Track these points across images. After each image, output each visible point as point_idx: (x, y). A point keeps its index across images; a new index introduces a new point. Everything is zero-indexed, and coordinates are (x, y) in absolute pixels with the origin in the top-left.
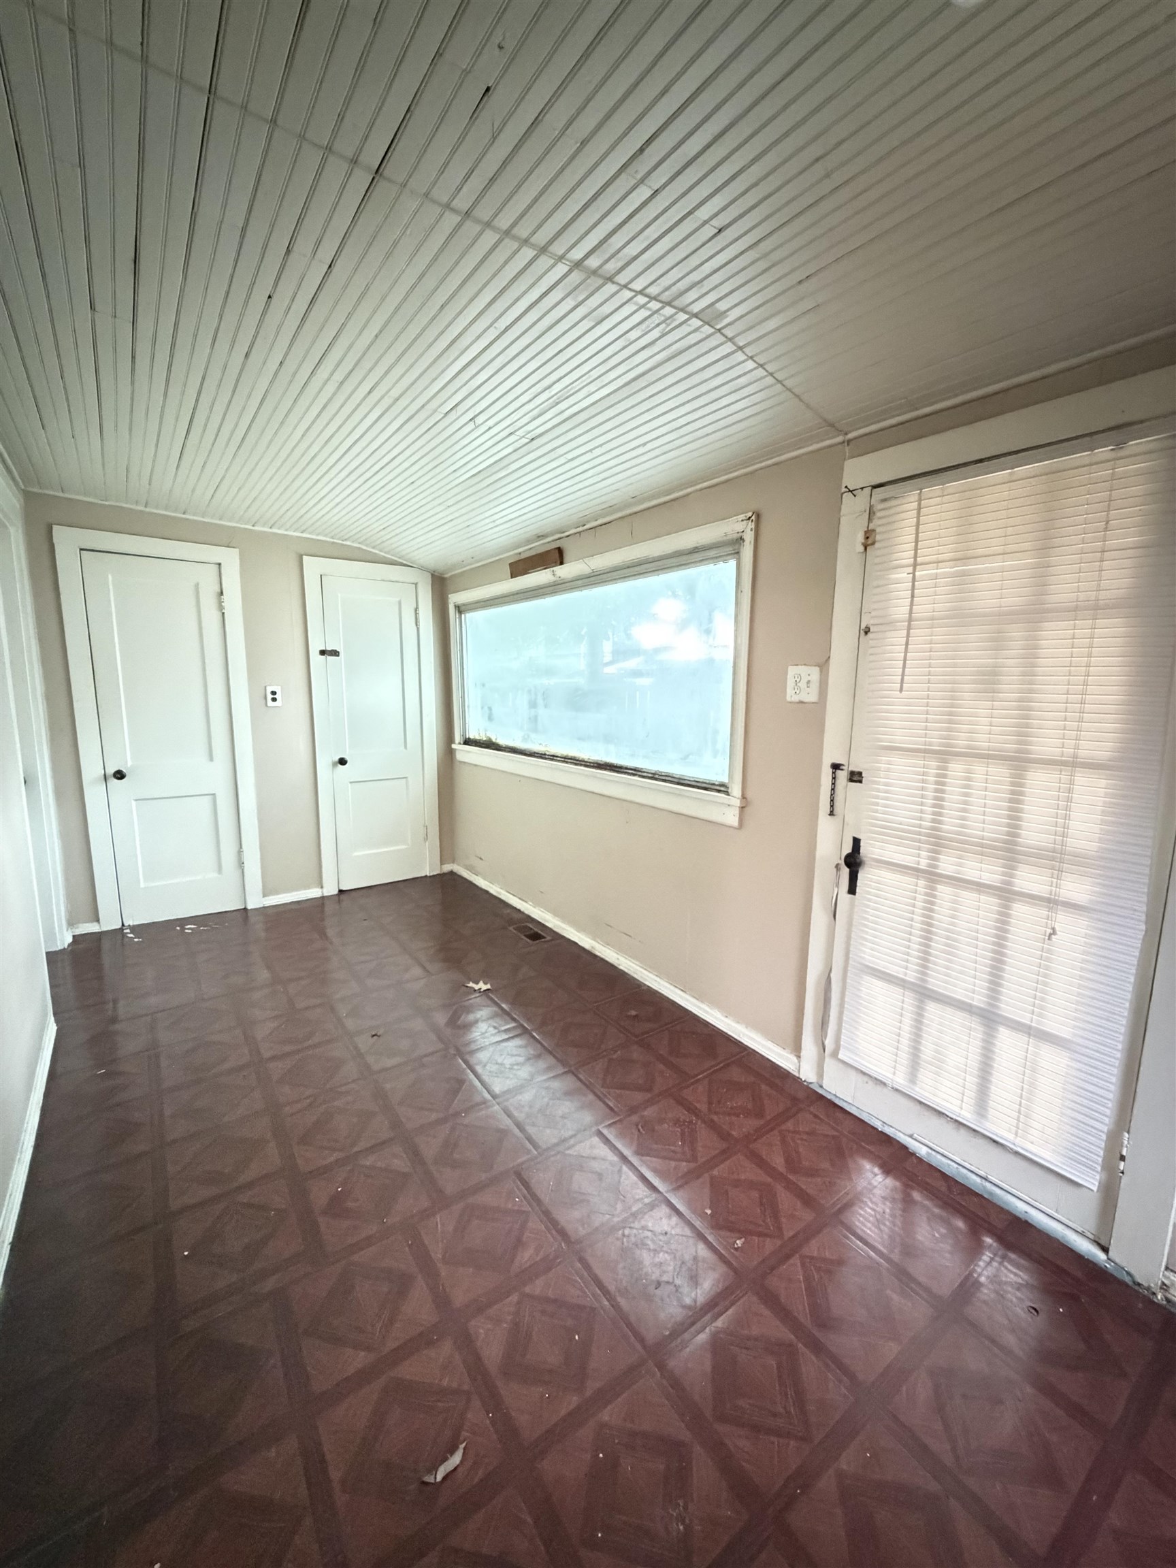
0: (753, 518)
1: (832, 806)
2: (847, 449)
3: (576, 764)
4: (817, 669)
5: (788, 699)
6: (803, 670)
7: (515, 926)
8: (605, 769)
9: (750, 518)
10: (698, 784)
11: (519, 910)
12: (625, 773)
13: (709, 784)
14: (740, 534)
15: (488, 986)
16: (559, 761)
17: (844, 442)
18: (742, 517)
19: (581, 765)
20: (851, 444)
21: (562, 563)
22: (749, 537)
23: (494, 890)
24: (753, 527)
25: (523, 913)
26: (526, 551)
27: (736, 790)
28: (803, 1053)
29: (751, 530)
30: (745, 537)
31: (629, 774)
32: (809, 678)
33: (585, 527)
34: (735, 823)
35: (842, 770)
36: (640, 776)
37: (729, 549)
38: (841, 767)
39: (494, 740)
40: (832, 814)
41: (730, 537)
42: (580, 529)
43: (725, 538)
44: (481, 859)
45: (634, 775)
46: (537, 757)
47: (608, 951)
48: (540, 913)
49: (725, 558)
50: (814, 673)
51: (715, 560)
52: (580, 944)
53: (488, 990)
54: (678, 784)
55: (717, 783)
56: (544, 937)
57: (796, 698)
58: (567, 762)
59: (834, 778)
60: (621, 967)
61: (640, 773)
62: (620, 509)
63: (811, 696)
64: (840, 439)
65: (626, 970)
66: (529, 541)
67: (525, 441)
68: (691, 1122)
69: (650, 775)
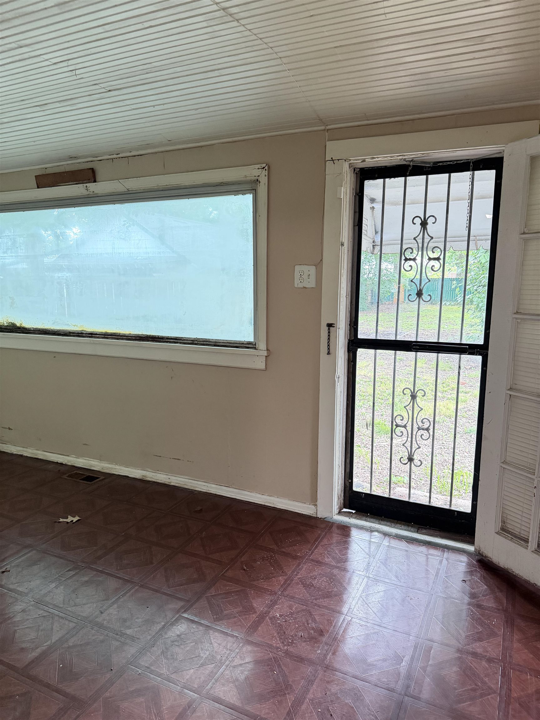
0: (266, 168)
1: (329, 349)
2: (327, 134)
3: (118, 339)
4: (314, 267)
5: (296, 286)
6: (305, 268)
7: (67, 475)
8: (148, 341)
9: (264, 168)
10: (231, 345)
11: (62, 464)
12: (167, 342)
13: (239, 344)
14: (256, 178)
15: (77, 518)
16: (98, 338)
17: (325, 130)
18: (259, 166)
19: (123, 339)
20: (329, 131)
21: (95, 181)
22: (264, 180)
23: (29, 452)
24: (267, 174)
25: (66, 465)
26: (52, 168)
27: (262, 346)
28: (318, 503)
29: (265, 176)
30: (260, 179)
31: (170, 342)
32: (309, 273)
33: (119, 156)
34: (263, 367)
35: (334, 327)
36: (180, 343)
37: (248, 187)
38: (333, 325)
39: (18, 325)
40: (329, 353)
41: (248, 179)
42: (115, 156)
43: (245, 179)
44: (9, 429)
45: (175, 343)
46: (74, 336)
47: (158, 475)
48: (84, 461)
49: (244, 192)
50: (313, 269)
51: (237, 193)
52: (130, 476)
53: (78, 520)
54: (215, 346)
55: (245, 343)
56: (98, 478)
57: (301, 285)
58: (107, 338)
59: (329, 332)
60: (172, 484)
61: (181, 341)
62: (154, 147)
63: (311, 283)
64: (323, 128)
65: (177, 485)
66: (60, 160)
67: (104, 90)
68: (271, 556)
69: (190, 342)
